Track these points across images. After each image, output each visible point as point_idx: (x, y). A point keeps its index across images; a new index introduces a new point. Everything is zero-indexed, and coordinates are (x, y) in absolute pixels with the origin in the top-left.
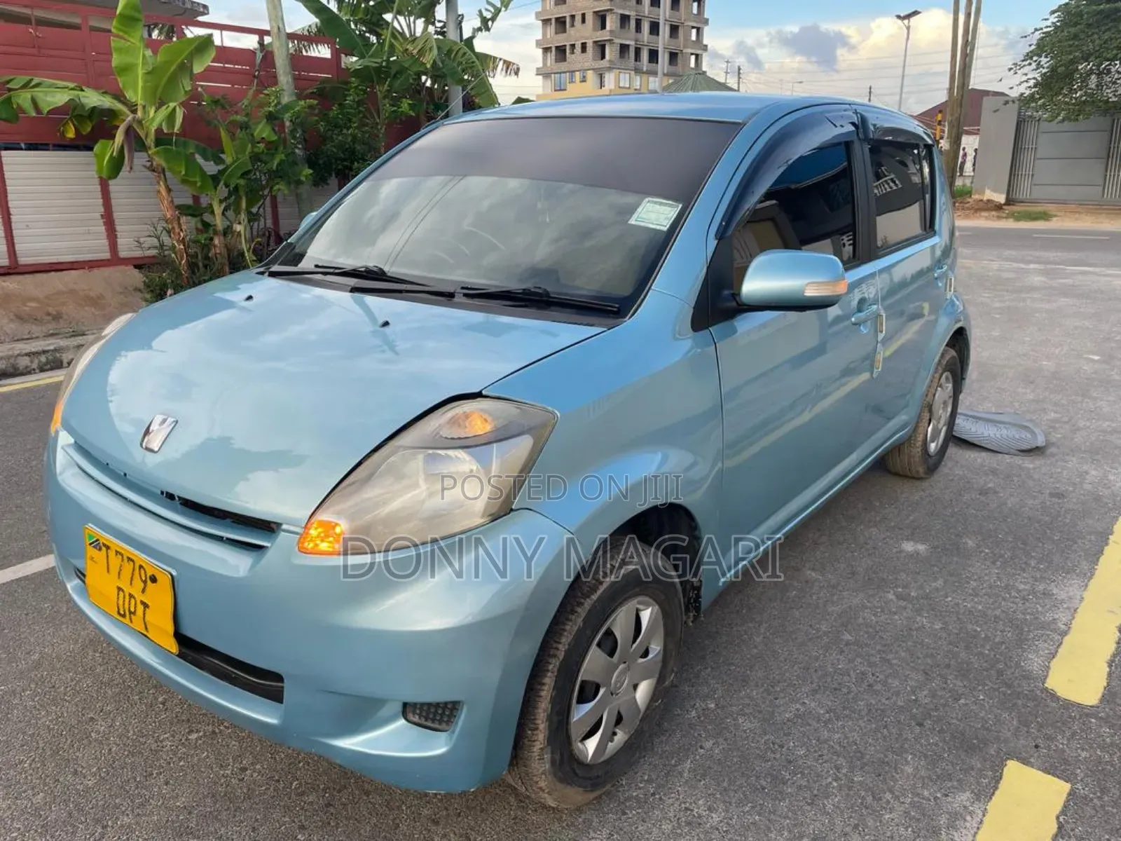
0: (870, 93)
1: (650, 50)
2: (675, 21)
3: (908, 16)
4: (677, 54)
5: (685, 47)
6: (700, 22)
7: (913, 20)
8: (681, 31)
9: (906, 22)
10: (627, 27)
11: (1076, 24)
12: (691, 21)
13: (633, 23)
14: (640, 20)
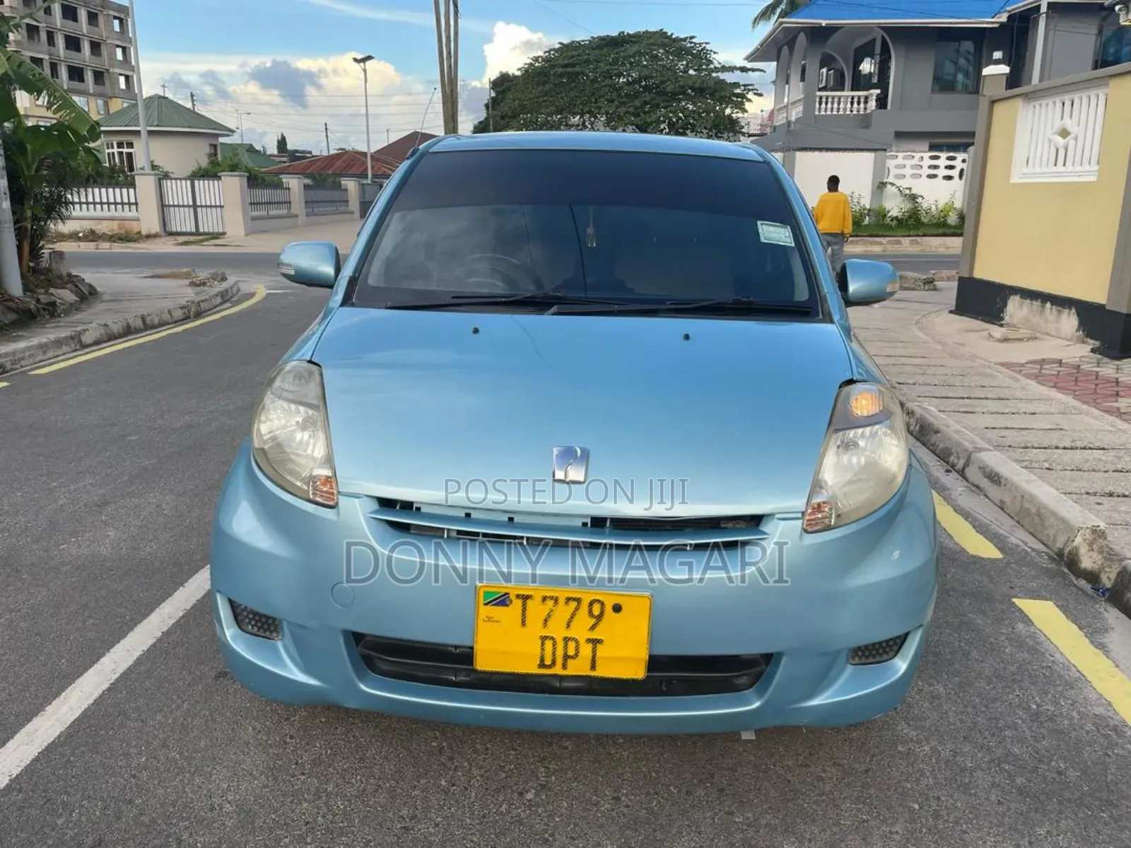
0: (326, 129)
1: (68, 66)
2: (96, 37)
3: (364, 60)
4: (102, 73)
5: (113, 66)
6: (126, 42)
7: (368, 63)
8: (103, 48)
9: (362, 64)
10: (36, 38)
11: (544, 83)
12: (113, 39)
13: (43, 36)
14: (52, 32)
